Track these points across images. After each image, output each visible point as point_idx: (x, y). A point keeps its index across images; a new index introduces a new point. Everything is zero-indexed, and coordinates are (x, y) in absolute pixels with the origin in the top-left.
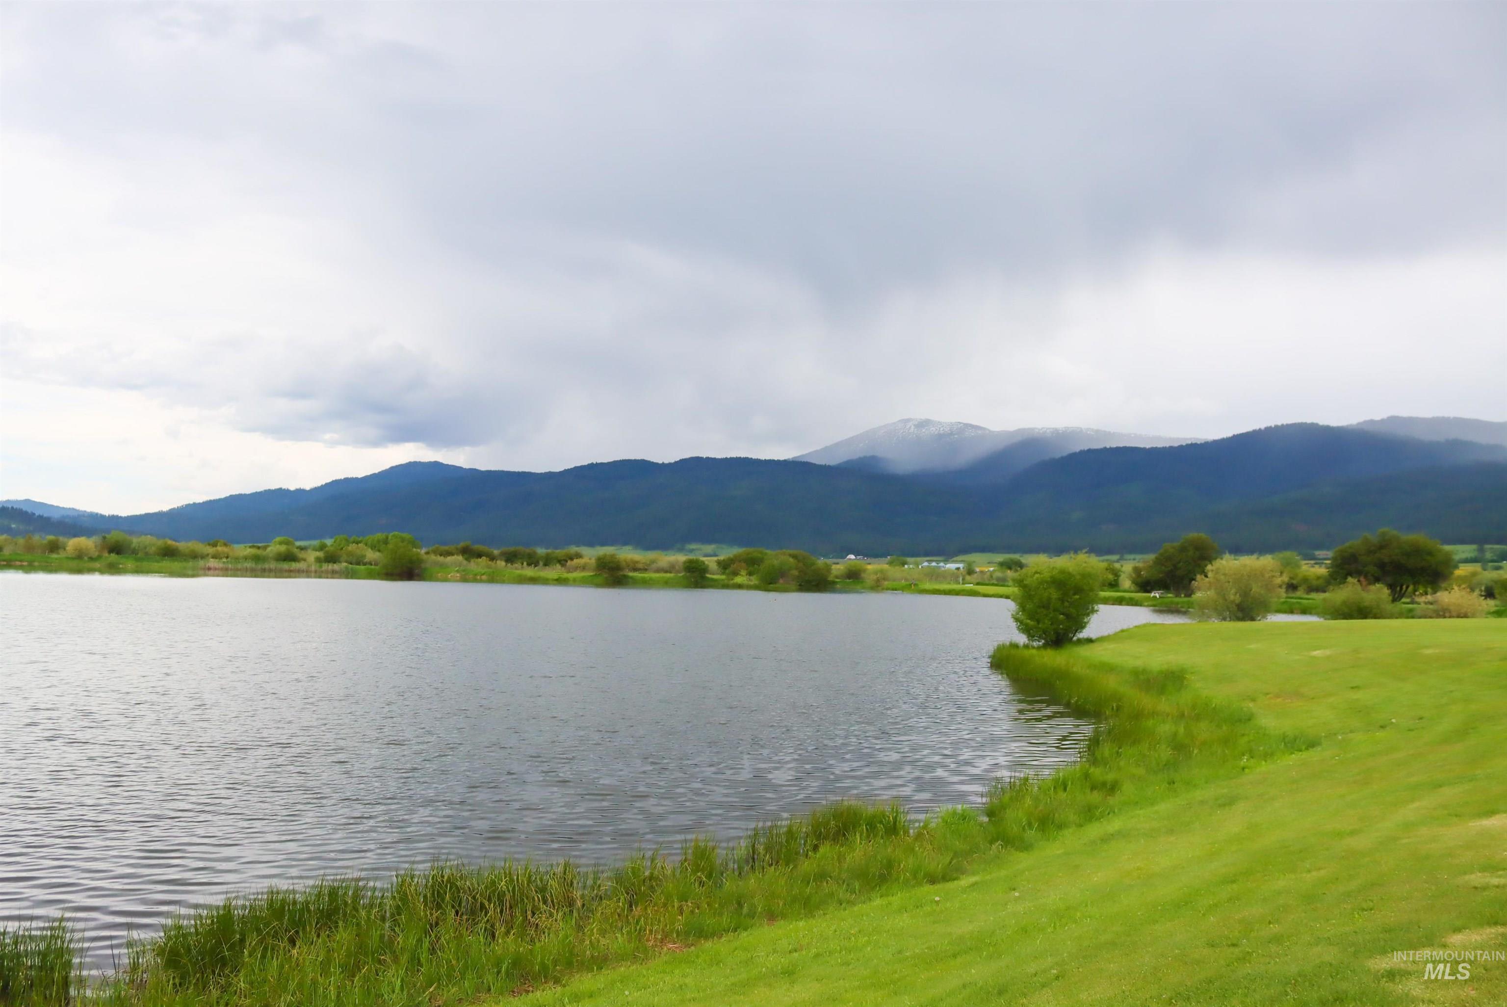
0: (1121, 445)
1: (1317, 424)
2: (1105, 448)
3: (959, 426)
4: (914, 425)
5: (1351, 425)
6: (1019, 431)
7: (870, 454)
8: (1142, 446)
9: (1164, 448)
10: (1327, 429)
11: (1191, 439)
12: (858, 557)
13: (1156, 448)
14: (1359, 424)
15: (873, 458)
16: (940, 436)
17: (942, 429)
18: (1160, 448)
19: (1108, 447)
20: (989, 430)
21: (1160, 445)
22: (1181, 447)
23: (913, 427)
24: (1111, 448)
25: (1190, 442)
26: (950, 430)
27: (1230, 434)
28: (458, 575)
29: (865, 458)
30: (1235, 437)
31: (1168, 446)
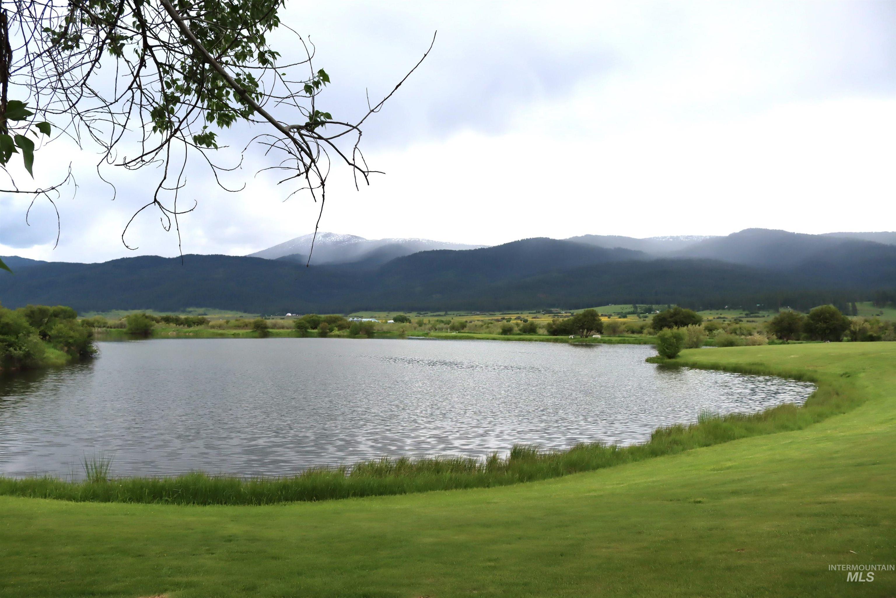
0: (443, 249)
1: (549, 238)
2: (434, 250)
3: (348, 237)
4: (322, 236)
5: (566, 239)
6: (383, 240)
7: (295, 253)
8: (454, 249)
9: (466, 251)
10: (554, 241)
11: (480, 245)
12: (293, 315)
13: (462, 250)
14: (570, 238)
15: (298, 255)
16: (337, 243)
17: (338, 238)
18: (464, 251)
19: (435, 250)
20: (365, 239)
21: (464, 249)
22: (475, 250)
23: (321, 237)
24: (437, 251)
25: (480, 248)
26: (343, 239)
27: (502, 243)
28: (175, 333)
29: (293, 255)
30: (505, 245)
31: (468, 249)
